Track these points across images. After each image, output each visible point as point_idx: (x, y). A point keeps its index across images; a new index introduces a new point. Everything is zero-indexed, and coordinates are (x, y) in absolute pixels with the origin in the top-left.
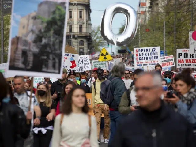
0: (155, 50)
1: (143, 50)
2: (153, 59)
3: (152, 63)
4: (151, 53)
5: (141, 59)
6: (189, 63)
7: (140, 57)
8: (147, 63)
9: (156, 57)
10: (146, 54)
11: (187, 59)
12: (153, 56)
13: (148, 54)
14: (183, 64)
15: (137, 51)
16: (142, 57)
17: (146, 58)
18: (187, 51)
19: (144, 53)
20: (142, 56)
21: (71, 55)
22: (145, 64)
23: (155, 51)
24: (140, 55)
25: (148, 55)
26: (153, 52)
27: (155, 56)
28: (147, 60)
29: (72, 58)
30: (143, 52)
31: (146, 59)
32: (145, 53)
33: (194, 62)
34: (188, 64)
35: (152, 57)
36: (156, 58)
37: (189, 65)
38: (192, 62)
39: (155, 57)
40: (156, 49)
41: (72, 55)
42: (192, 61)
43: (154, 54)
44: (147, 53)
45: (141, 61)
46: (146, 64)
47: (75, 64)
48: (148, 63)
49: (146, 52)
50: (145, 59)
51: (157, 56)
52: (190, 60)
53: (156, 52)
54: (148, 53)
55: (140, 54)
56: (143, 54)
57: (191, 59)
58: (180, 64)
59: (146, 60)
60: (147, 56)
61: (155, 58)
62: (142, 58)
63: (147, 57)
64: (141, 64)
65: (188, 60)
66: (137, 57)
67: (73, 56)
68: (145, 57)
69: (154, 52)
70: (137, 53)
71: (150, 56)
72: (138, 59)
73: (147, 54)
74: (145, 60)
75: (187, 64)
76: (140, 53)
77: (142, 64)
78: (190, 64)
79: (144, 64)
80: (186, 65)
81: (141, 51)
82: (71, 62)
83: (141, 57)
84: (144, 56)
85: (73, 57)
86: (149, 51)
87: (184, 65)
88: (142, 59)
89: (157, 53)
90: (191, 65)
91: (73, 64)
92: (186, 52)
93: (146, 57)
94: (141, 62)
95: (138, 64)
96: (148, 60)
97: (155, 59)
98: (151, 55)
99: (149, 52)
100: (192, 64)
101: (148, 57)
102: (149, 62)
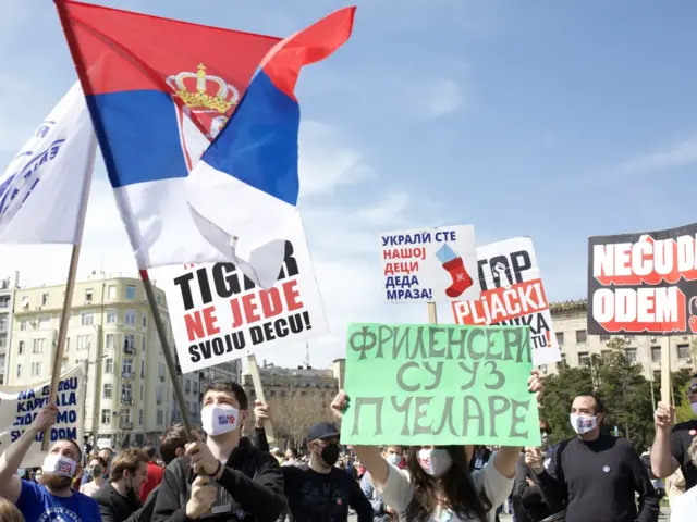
21: (441, 237)
29: (445, 245)
41: (446, 233)
47: (466, 275)
67: (449, 236)
82: (448, 266)
85: (449, 243)
91: (455, 278)
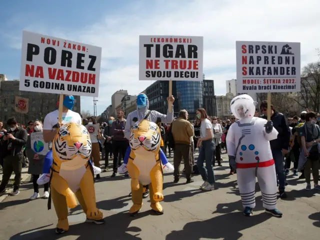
0: (290, 51)
1: (261, 50)
2: (283, 74)
3: (280, 85)
4: (279, 57)
5: (255, 71)
6: (58, 79)
7: (251, 66)
8: (269, 84)
9: (290, 69)
10: (266, 59)
11: (52, 67)
12: (284, 65)
13: (273, 60)
14: (39, 79)
15: (246, 50)
16: (258, 66)
17: (266, 69)
18: (54, 44)
19: (263, 56)
20: (258, 63)
22: (264, 85)
23: (288, 53)
24: (252, 62)
25: (273, 63)
26: (284, 56)
27: (288, 65)
28: (270, 76)
30: (260, 53)
31: (266, 73)
32: (265, 57)
33: (71, 78)
34: (55, 81)
35: (281, 68)
36: (290, 72)
37: (57, 86)
38: (67, 79)
39: (288, 68)
40: (290, 48)
42: (65, 74)
43: (287, 61)
44: (270, 56)
45: (254, 77)
46: (266, 85)
48: (272, 84)
49: (267, 54)
50: (264, 71)
51: (293, 66)
52: (61, 71)
53: (291, 56)
54: (273, 57)
55: (251, 58)
56: (259, 59)
57: (65, 68)
58: (32, 80)
59: (268, 74)
60: (270, 65)
61: (288, 71)
62: (258, 68)
63: (269, 68)
64: (254, 85)
65: (55, 70)
66: (244, 65)
68: (264, 68)
69: (287, 55)
70: (244, 55)
71: (277, 65)
72: (248, 70)
73: (270, 60)
74: (263, 74)
75: (51, 81)
76: (251, 55)
77: (257, 85)
78: (60, 82)
79: (262, 84)
80: (48, 85)
81: (254, 49)
83: (255, 66)
84: (262, 64)
86: (276, 53)
87: (42, 85)
88: (258, 73)
89: (293, 58)
90: (63, 85)
92: (51, 45)
93: (267, 66)
94: (254, 79)
95: (247, 85)
96: (273, 77)
97: (288, 74)
98: (279, 63)
99: (274, 55)
100: (66, 83)
101: (272, 67)
102: (274, 81)
